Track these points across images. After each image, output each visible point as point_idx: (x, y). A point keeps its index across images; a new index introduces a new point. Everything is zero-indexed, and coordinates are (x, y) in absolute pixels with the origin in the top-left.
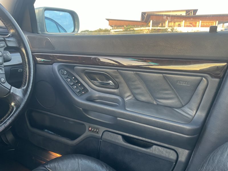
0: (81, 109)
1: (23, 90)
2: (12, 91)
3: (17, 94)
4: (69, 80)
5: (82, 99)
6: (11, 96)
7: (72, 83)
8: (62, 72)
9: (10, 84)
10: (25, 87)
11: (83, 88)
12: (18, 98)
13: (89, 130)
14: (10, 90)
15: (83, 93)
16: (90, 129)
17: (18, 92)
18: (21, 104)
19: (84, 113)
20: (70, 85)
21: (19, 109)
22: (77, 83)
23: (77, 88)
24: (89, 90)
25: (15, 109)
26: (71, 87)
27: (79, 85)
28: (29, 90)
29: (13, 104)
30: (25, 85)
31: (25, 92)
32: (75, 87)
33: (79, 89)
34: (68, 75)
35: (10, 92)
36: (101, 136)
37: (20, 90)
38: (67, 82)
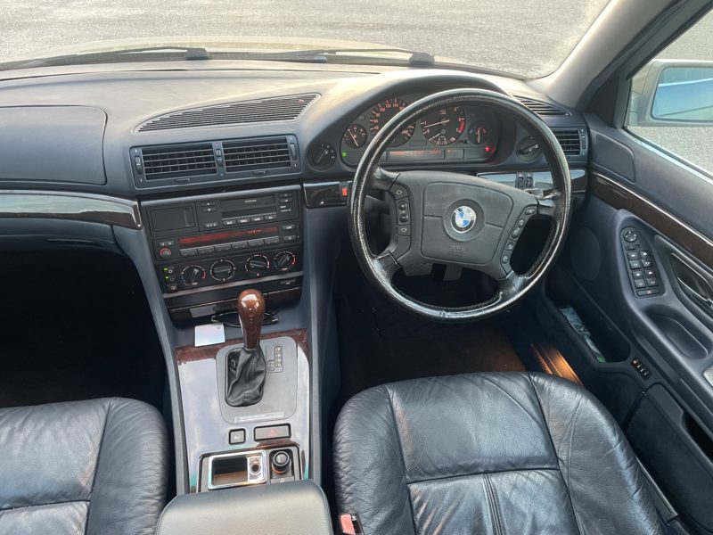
2: (508, 277)
4: (634, 255)
5: (638, 304)
7: (636, 265)
8: (627, 233)
10: (528, 278)
11: (654, 283)
13: (633, 364)
15: (649, 292)
16: (635, 362)
22: (647, 267)
23: (642, 278)
26: (630, 272)
27: (651, 273)
32: (638, 274)
33: (645, 282)
34: (637, 245)
36: (648, 386)
38: (626, 259)
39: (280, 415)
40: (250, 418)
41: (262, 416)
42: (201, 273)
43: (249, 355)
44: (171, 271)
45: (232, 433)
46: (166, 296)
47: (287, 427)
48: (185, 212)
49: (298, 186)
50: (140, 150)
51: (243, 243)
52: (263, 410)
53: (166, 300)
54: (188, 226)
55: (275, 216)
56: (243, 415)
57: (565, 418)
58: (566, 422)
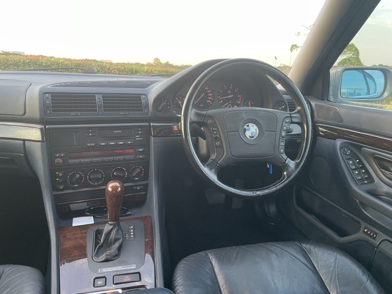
0: (358, 201)
1: (296, 163)
2: (287, 162)
3: (291, 166)
4: (351, 162)
5: (361, 189)
6: (285, 166)
7: (354, 167)
8: (344, 151)
9: (287, 155)
10: (298, 161)
11: (366, 176)
12: (290, 169)
13: (365, 232)
14: (286, 160)
15: (366, 182)
16: (365, 230)
17: (292, 164)
18: (291, 175)
19: (360, 207)
20: (350, 169)
21: (289, 179)
22: (361, 168)
23: (359, 174)
24: (376, 182)
25: (286, 178)
26: (351, 171)
27: (363, 171)
28: (302, 164)
29: (285, 173)
30: (299, 159)
31: (297, 165)
32: (357, 172)
33: (362, 176)
34: (352, 156)
35: (285, 162)
36: (378, 244)
37: (293, 162)
38: (347, 164)
39: (134, 267)
40: (109, 269)
41: (120, 268)
42: (81, 177)
43: (111, 227)
44: (61, 175)
45: (96, 280)
46: (55, 193)
47: (138, 274)
48: (74, 135)
49: (147, 124)
50: (50, 95)
51: (111, 158)
52: (120, 264)
53: (54, 195)
54: (75, 144)
55: (132, 142)
56: (104, 268)
57: (330, 267)
58: (332, 269)
